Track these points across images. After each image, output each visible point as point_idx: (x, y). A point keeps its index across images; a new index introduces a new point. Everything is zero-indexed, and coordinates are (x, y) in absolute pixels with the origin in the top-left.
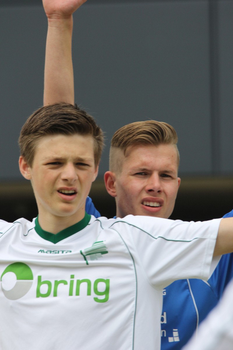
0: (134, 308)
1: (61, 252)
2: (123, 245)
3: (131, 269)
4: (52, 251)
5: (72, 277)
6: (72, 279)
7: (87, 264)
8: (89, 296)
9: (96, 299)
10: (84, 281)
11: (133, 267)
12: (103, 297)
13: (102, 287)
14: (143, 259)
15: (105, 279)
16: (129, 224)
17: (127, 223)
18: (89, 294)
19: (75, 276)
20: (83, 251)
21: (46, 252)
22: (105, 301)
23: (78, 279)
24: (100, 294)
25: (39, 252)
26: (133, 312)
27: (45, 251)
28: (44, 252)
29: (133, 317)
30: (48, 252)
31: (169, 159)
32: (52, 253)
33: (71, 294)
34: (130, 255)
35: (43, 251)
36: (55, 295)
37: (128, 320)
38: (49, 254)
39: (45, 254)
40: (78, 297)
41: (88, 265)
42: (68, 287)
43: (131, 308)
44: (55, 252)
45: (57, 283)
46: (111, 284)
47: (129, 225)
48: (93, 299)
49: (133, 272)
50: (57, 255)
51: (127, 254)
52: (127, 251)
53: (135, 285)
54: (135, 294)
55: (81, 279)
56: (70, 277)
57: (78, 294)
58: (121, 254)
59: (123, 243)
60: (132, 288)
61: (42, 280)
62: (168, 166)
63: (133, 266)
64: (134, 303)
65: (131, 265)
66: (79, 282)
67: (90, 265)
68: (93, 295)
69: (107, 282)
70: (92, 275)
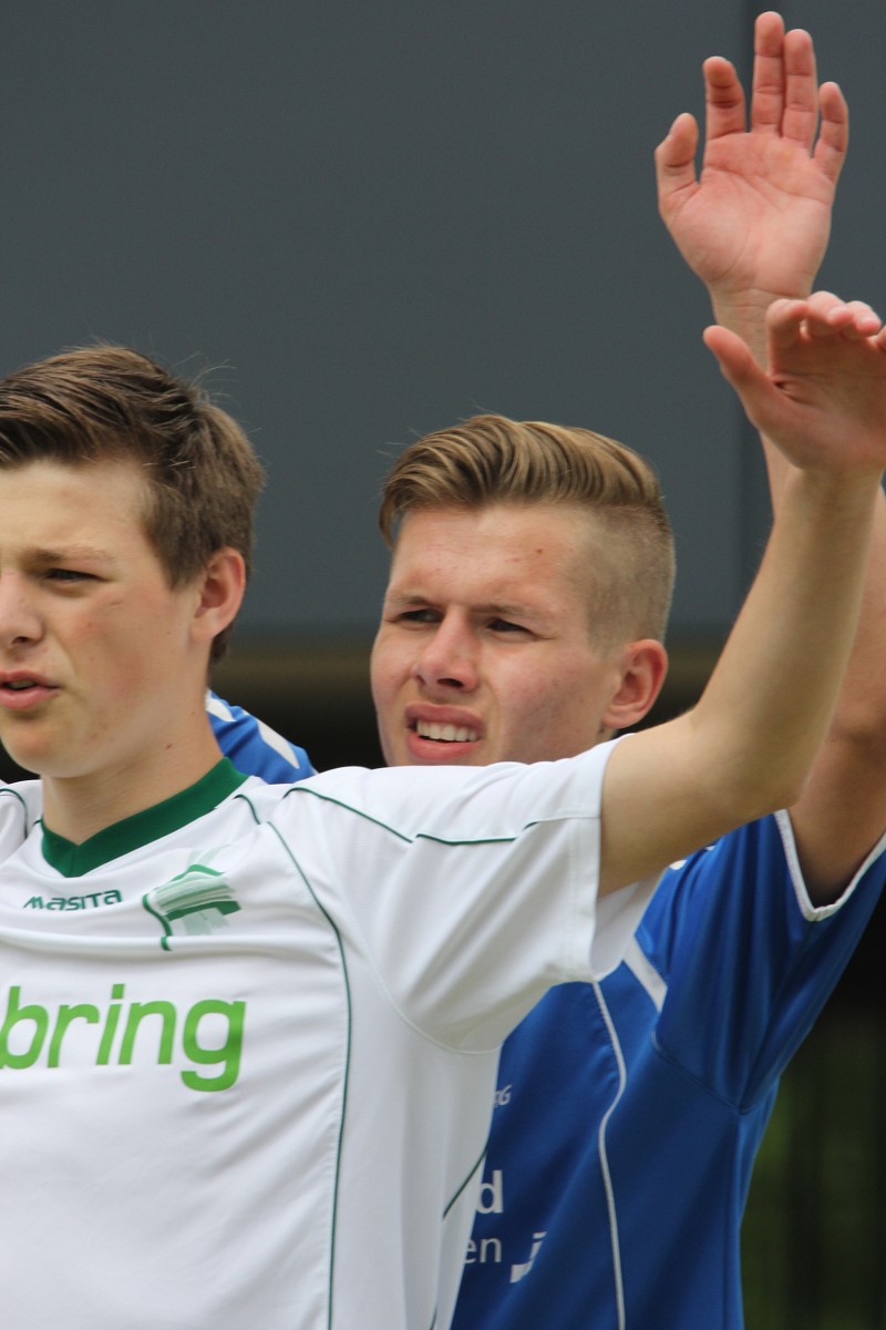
0: (339, 1112)
1: (89, 902)
2: (290, 876)
3: (330, 965)
4: (67, 898)
5: (118, 992)
6: (116, 1002)
7: (165, 947)
8: (165, 1067)
9: (190, 1079)
10: (153, 1007)
11: (336, 958)
12: (216, 1071)
13: (213, 1029)
14: (371, 928)
15: (230, 1002)
16: (321, 797)
17: (316, 794)
18: (165, 1057)
19: (127, 991)
20: (152, 900)
21: (49, 906)
22: (224, 1083)
23: (137, 1001)
24: (208, 1058)
25: (25, 906)
26: (332, 1126)
27: (46, 901)
28: (41, 907)
29: (335, 1144)
30: (54, 906)
31: (516, 560)
32: (67, 906)
33: (102, 1059)
34: (321, 913)
35: (39, 899)
36: (53, 1062)
37: (310, 1157)
38: (57, 914)
39: (45, 913)
40: (125, 1068)
41: (168, 953)
42: (98, 1030)
43: (324, 1115)
44: (74, 901)
45: (66, 1015)
46: (250, 1022)
47: (322, 801)
48: (178, 1079)
49: (337, 976)
50: (80, 912)
51: (307, 909)
52: (307, 900)
53: (346, 1025)
54: (344, 1060)
55: (144, 1002)
56: (109, 991)
57: (125, 1058)
58: (286, 913)
59: (293, 869)
60: (334, 1039)
61: (23, 1004)
62: (501, 586)
63: (338, 952)
64: (338, 1093)
65: (330, 949)
66: (138, 1012)
67: (175, 951)
68: (181, 1060)
69: (235, 1011)
70: (183, 986)
